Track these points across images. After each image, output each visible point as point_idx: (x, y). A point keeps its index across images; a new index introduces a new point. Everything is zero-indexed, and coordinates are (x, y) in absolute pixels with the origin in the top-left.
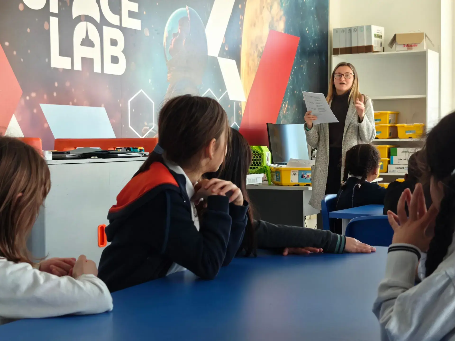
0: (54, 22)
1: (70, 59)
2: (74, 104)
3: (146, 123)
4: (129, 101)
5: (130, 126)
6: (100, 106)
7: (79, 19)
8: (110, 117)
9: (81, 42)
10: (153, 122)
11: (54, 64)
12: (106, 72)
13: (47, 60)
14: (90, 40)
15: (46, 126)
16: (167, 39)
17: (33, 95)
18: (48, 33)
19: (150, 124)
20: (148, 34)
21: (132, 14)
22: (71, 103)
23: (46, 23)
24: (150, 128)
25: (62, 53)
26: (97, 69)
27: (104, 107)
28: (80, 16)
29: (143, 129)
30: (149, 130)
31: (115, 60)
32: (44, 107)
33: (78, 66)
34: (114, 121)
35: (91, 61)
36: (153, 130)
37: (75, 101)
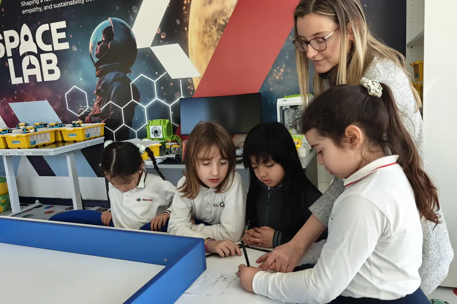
0: (10, 61)
1: (22, 78)
2: (26, 101)
3: (81, 106)
4: (66, 94)
5: (68, 109)
6: (44, 100)
7: (24, 55)
8: (52, 104)
9: (27, 67)
10: (86, 105)
11: (13, 83)
12: (45, 80)
13: (9, 81)
14: (32, 65)
15: (13, 113)
16: (92, 48)
17: (5, 99)
18: (8, 68)
19: (85, 107)
20: (76, 49)
21: (61, 41)
22: (25, 101)
23: (6, 63)
24: (85, 109)
25: (17, 76)
26: (39, 79)
27: (47, 100)
28: (25, 53)
29: (79, 110)
30: (84, 111)
31: (51, 72)
32: (11, 104)
33: (27, 81)
34: (56, 107)
35: (35, 76)
36: (88, 110)
37: (27, 99)
